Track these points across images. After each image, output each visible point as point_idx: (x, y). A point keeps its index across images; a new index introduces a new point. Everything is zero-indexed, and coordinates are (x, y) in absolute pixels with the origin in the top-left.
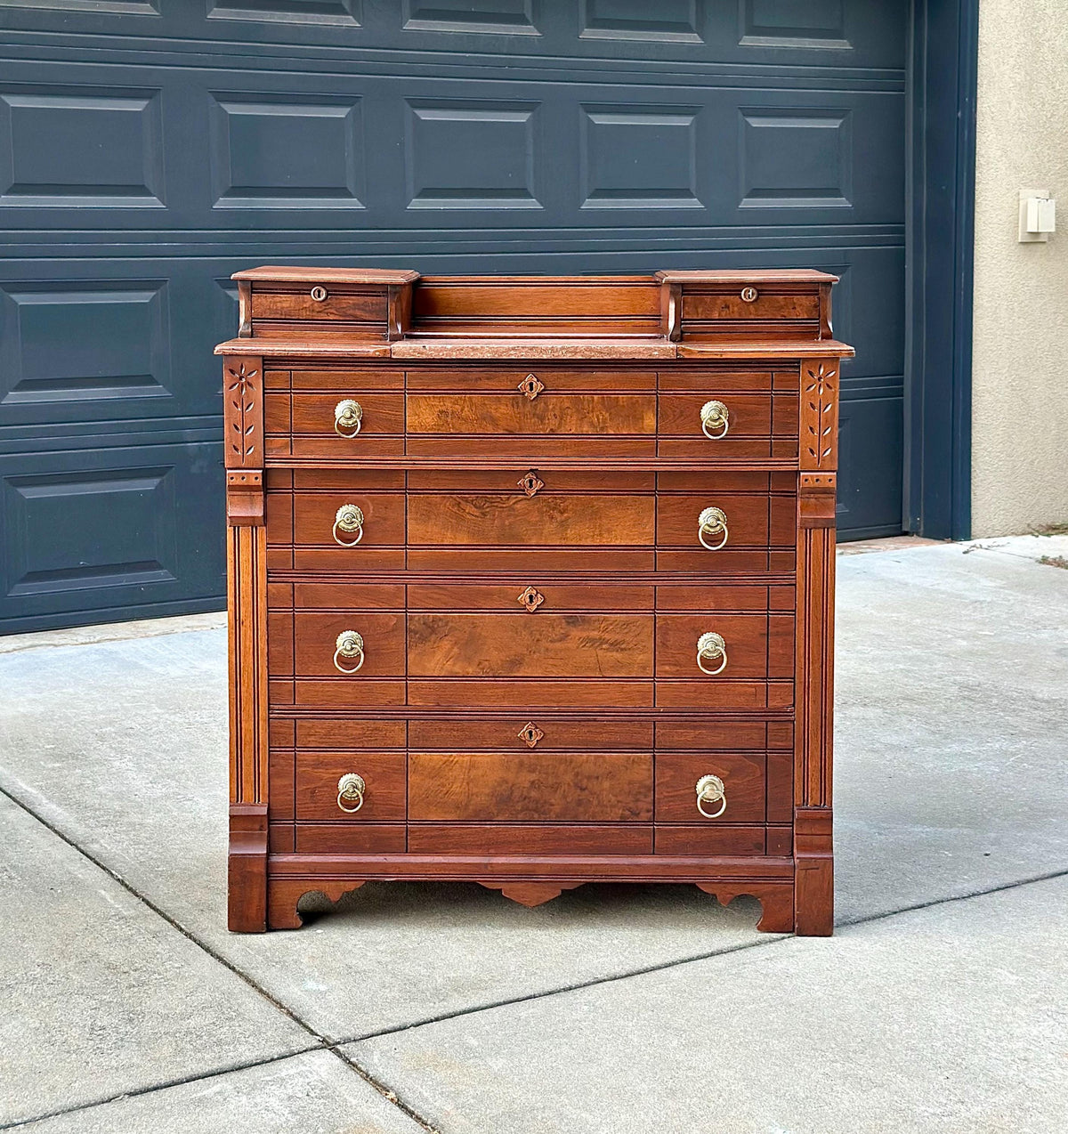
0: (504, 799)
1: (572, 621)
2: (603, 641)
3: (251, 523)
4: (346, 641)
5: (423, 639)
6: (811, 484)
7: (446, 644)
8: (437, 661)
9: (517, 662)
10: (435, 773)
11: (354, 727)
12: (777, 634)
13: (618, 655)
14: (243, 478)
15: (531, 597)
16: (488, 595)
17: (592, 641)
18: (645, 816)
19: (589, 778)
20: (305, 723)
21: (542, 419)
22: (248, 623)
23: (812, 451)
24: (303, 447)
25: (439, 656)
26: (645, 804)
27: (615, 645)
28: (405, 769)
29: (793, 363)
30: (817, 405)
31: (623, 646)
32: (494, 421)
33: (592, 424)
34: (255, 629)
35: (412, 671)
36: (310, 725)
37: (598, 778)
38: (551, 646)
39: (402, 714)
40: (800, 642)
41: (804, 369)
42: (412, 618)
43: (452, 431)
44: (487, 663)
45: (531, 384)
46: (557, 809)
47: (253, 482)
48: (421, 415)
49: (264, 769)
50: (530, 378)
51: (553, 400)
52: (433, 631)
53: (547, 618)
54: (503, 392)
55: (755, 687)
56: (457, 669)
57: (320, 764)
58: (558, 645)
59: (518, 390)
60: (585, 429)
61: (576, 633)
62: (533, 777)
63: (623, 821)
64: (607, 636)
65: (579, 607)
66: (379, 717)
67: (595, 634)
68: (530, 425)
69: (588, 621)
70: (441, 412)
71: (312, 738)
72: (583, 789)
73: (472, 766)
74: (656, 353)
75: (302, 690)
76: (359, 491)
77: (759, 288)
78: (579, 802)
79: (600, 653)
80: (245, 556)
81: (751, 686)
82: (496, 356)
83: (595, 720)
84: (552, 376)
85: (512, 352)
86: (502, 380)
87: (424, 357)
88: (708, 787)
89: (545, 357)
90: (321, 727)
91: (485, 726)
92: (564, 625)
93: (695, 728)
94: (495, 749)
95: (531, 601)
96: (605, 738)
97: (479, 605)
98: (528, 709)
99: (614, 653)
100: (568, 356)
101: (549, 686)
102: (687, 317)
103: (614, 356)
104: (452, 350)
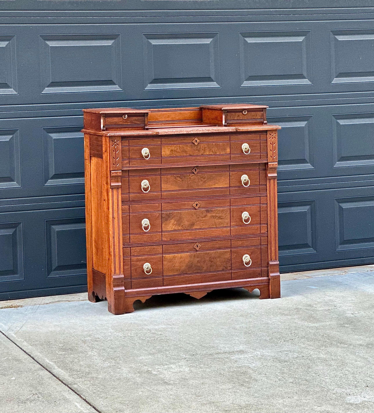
0: (190, 267)
1: (208, 211)
2: (216, 216)
3: (118, 187)
4: (145, 222)
5: (167, 220)
6: (271, 166)
7: (173, 221)
8: (170, 226)
9: (193, 224)
10: (170, 261)
11: (147, 249)
12: (263, 211)
13: (220, 220)
14: (116, 173)
15: (197, 204)
16: (185, 204)
17: (213, 217)
18: (229, 268)
19: (213, 258)
20: (134, 248)
21: (199, 151)
22: (116, 218)
23: (271, 157)
24: (132, 163)
25: (171, 225)
26: (229, 265)
27: (220, 218)
28: (162, 259)
29: (266, 132)
30: (272, 143)
31: (222, 217)
32: (186, 152)
33: (212, 152)
34: (118, 220)
35: (163, 230)
36: (135, 249)
37: (216, 258)
38: (202, 219)
39: (161, 243)
40: (269, 213)
41: (268, 133)
42: (163, 213)
43: (175, 156)
44: (184, 225)
45: (196, 141)
46: (205, 268)
47: (119, 174)
48: (166, 151)
49: (122, 264)
50: (196, 139)
51: (202, 145)
52: (169, 217)
53: (201, 211)
54: (189, 143)
55: (257, 227)
56: (176, 228)
57: (138, 260)
58: (204, 219)
59: (193, 142)
60: (211, 153)
61: (209, 215)
62: (198, 259)
63: (223, 270)
64: (217, 215)
65: (210, 207)
66: (154, 244)
67: (214, 214)
68: (196, 153)
69: (212, 211)
70: (171, 150)
71: (136, 253)
72: (212, 262)
73: (181, 258)
74: (230, 130)
75: (132, 238)
76: (147, 175)
77: (248, 110)
78: (211, 266)
79: (215, 220)
80: (115, 197)
81: (256, 227)
82: (187, 133)
83: (215, 241)
84: (202, 138)
85: (192, 131)
86: (188, 140)
87: (168, 134)
88: (246, 258)
89: (201, 132)
90: (138, 249)
91: (185, 245)
92: (205, 212)
93: (241, 241)
94: (187, 252)
95: (197, 206)
96: (218, 246)
97: (182, 208)
98: (196, 239)
99: (219, 220)
100: (207, 132)
101: (202, 231)
102: (228, 119)
103: (219, 131)
104: (175, 131)
